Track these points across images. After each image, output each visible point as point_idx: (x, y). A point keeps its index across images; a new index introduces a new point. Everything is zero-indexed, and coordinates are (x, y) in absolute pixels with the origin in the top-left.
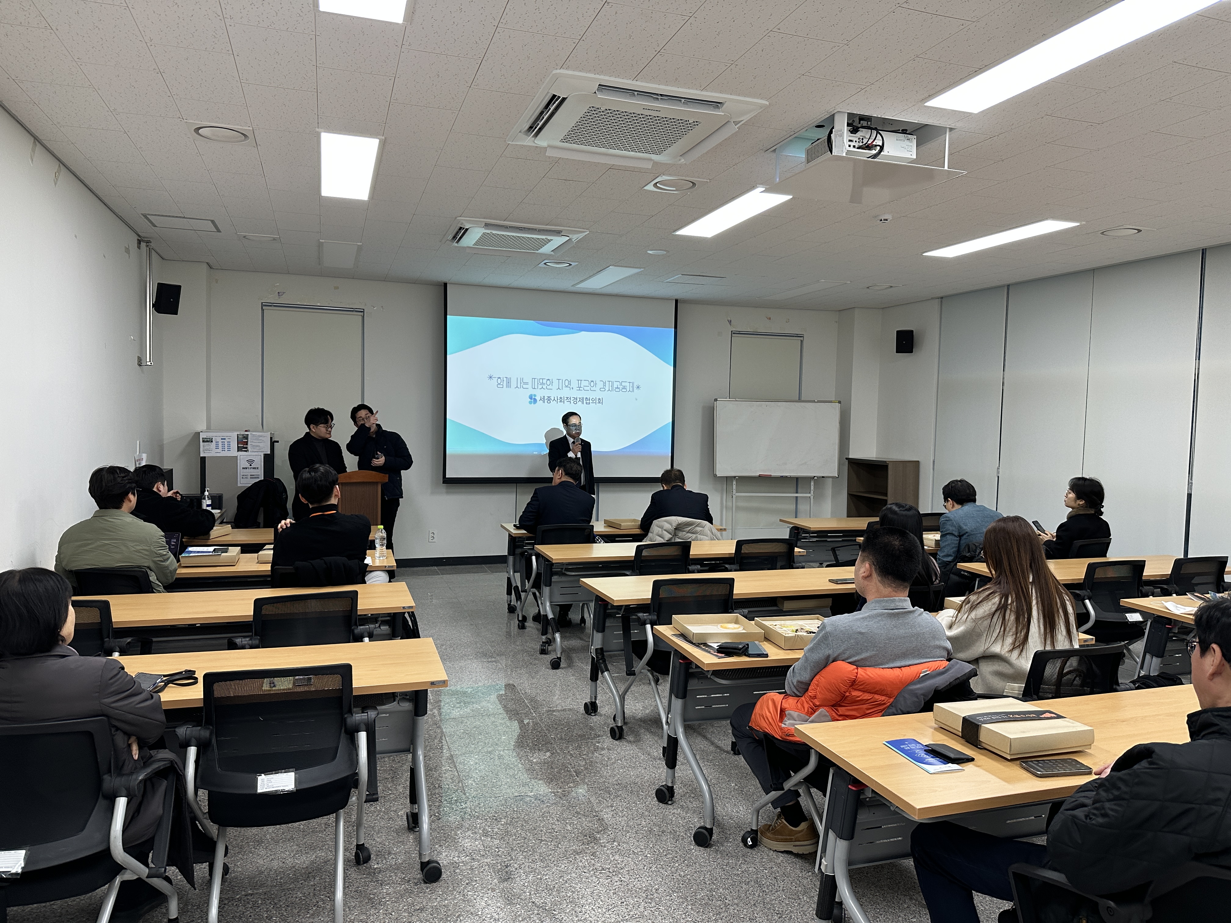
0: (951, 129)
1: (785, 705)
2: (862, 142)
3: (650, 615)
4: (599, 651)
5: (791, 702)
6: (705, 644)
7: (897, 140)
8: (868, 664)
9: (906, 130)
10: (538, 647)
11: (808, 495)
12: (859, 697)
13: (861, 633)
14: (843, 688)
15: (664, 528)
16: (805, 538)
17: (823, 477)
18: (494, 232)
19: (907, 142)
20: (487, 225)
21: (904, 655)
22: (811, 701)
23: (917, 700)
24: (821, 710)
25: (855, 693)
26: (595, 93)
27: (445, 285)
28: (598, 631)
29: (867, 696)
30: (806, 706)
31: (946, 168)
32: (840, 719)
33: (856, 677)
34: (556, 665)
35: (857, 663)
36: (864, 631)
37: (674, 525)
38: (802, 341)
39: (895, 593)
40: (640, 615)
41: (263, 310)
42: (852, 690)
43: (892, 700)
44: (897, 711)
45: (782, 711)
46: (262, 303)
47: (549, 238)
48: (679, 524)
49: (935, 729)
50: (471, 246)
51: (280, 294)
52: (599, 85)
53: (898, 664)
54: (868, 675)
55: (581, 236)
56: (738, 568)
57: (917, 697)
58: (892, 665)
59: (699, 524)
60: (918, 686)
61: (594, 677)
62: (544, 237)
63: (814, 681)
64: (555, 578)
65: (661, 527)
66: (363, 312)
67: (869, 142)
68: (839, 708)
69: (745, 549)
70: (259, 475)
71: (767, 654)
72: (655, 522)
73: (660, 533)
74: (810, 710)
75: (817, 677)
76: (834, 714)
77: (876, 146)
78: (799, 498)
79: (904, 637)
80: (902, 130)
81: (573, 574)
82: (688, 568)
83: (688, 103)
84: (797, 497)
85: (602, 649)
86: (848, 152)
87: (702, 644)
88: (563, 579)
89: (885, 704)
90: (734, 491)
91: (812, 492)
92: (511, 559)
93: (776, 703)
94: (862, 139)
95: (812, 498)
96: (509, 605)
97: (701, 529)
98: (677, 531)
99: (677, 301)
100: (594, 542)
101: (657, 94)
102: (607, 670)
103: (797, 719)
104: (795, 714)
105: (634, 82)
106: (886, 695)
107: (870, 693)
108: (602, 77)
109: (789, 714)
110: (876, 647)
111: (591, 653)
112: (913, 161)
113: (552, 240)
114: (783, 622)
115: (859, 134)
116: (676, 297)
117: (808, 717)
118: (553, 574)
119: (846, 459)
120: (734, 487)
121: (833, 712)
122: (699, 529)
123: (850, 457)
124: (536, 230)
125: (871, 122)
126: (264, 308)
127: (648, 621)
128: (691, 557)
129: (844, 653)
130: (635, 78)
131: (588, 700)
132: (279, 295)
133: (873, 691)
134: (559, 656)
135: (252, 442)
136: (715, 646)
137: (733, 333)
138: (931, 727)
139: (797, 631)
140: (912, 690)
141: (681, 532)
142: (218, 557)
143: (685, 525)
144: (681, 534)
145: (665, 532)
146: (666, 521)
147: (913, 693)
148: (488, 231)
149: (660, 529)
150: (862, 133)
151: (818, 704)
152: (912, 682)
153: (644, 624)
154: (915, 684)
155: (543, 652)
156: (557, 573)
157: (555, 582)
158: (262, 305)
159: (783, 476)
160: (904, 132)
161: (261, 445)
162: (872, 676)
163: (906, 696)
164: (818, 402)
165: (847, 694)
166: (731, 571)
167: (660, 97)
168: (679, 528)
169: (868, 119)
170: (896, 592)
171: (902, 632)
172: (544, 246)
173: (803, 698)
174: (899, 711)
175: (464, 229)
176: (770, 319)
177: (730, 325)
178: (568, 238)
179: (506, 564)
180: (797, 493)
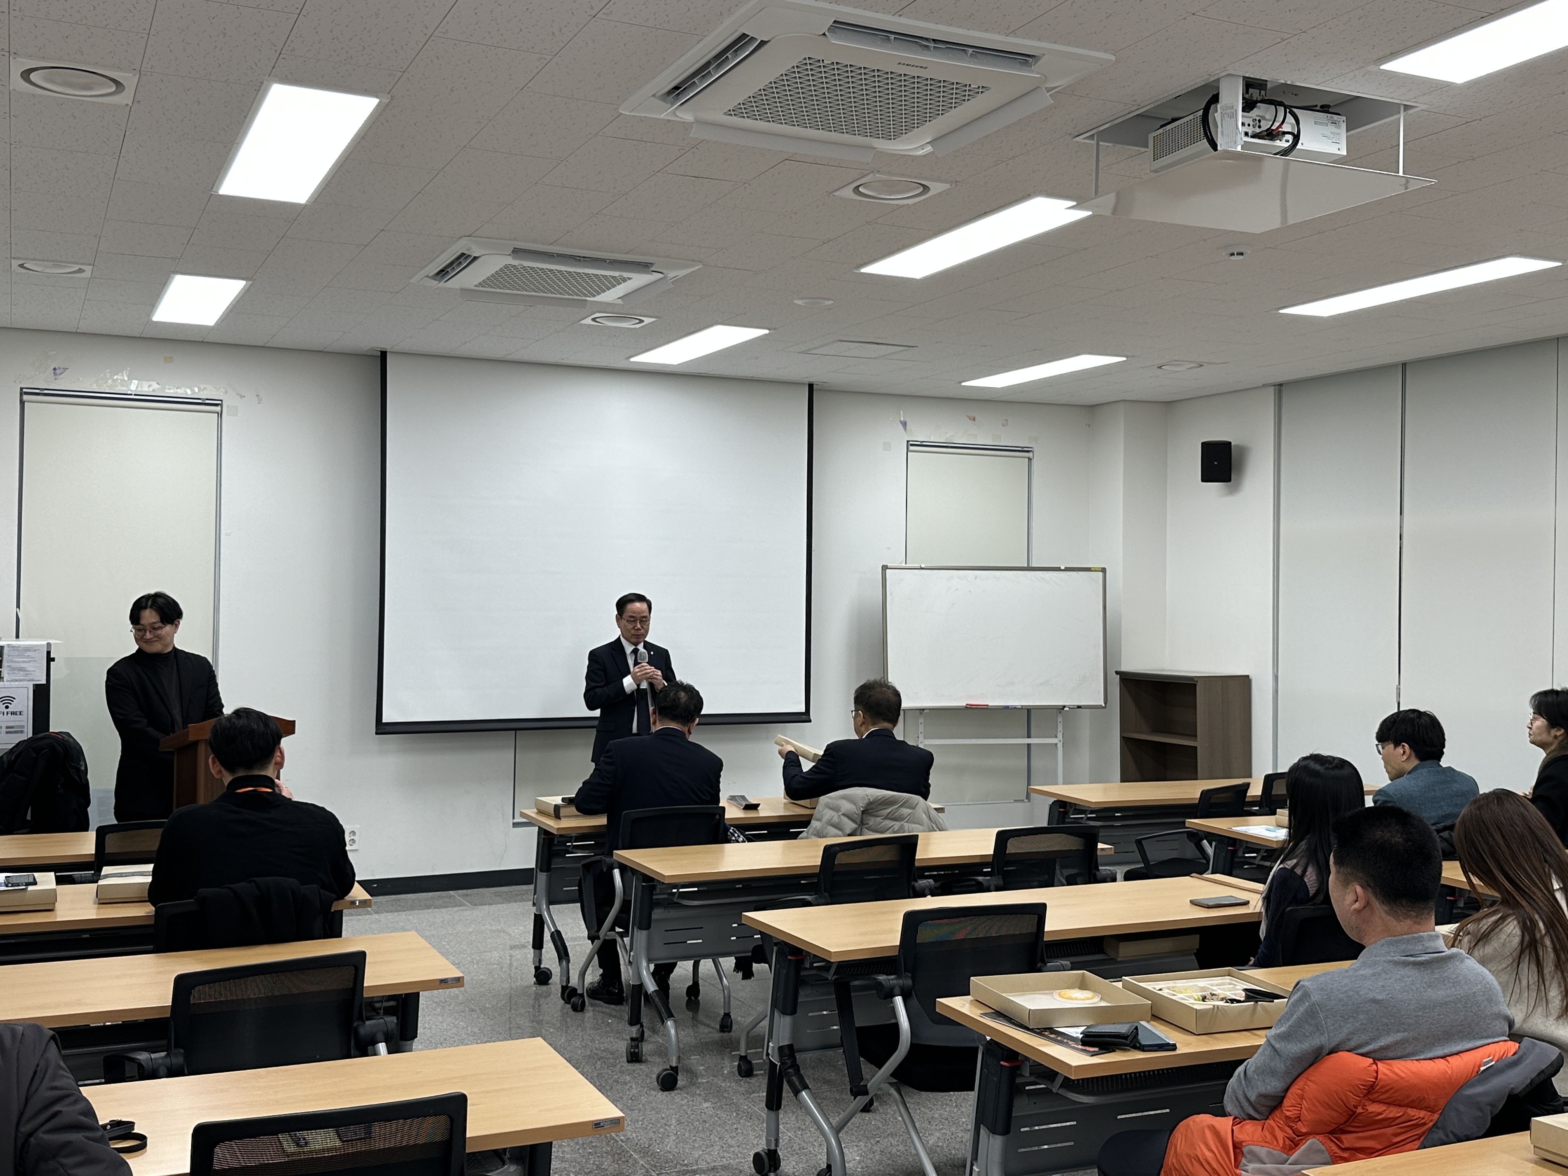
0: (1407, 107)
1: (1240, 1136)
2: (1260, 127)
3: (899, 977)
4: (787, 1051)
5: (1249, 1131)
6: (1051, 1030)
7: (1316, 123)
8: (1391, 1054)
9: (1329, 106)
10: (622, 1046)
11: (1054, 741)
12: (1380, 1114)
13: (1375, 1001)
14: (1353, 1100)
15: (843, 811)
17: (1079, 707)
18: (526, 264)
19: (1332, 128)
20: (518, 252)
21: (1447, 1036)
22: (1291, 1127)
23: (1480, 1114)
24: (1311, 1141)
25: (1374, 1108)
26: (824, 34)
27: (384, 355)
28: (784, 1013)
29: (1394, 1112)
30: (1280, 1135)
31: (1401, 174)
32: (1346, 1155)
33: (1376, 1078)
34: (668, 1082)
35: (1373, 1055)
36: (1380, 997)
37: (862, 804)
38: (1030, 459)
39: (1419, 927)
40: (882, 978)
41: (22, 403)
42: (1367, 1103)
43: (1436, 1116)
44: (1447, 1136)
45: (1237, 1146)
46: (21, 389)
47: (626, 275)
48: (870, 803)
49: (1536, 1163)
50: (472, 287)
51: (58, 372)
52: (835, 22)
53: (1440, 1052)
54: (1396, 1074)
55: (683, 273)
56: (1001, 883)
57: (1481, 1110)
58: (1430, 1055)
59: (905, 803)
60: (1479, 1089)
61: (774, 1103)
62: (616, 274)
63: (1294, 1090)
64: (660, 913)
65: (836, 809)
66: (221, 405)
67: (1273, 128)
68: (1343, 1137)
69: (1013, 847)
70: (23, 727)
71: (1175, 1045)
73: (836, 819)
74: (1288, 1142)
75: (1300, 1083)
76: (1334, 1148)
77: (1284, 133)
78: (1032, 748)
79: (1446, 1003)
80: (1322, 107)
81: (696, 903)
82: (914, 887)
83: (978, 55)
84: (1029, 745)
85: (790, 1046)
86: (1245, 145)
87: (1046, 1029)
88: (673, 913)
89: (1424, 1124)
90: (921, 736)
91: (1060, 735)
92: (542, 878)
93: (1222, 1133)
94: (1259, 121)
95: (1060, 746)
96: (537, 968)
97: (910, 811)
98: (864, 816)
99: (811, 386)
100: (727, 840)
101: (927, 39)
102: (806, 1087)
103: (1266, 1160)
104: (1262, 1151)
105: (896, 19)
106: (1426, 1108)
107: (1400, 1106)
108: (842, 8)
109: (1251, 1152)
110: (1403, 1023)
111: (768, 1054)
112: (1341, 160)
114: (1171, 984)
115: (1255, 113)
116: (811, 380)
117: (1285, 1156)
118: (653, 905)
119: (1117, 673)
120: (921, 729)
121: (1332, 1144)
122: (906, 811)
123: (1124, 668)
124: (604, 260)
125: (1265, 89)
126: (25, 397)
127: (897, 990)
128: (917, 864)
129: (1349, 1040)
130: (899, 13)
131: (761, 1146)
132: (55, 374)
133: (1406, 1101)
134: (674, 1065)
135: (12, 661)
136: (1076, 1032)
137: (909, 444)
138: (1531, 1161)
139: (1204, 999)
140: (1470, 1097)
141: (873, 819)
142: (21, 894)
143: (879, 804)
144: (872, 821)
145: (845, 819)
146: (844, 797)
147: (1472, 1101)
148: (516, 263)
149: (834, 813)
150: (1261, 110)
151: (1304, 1130)
152: (1468, 1082)
153: (891, 995)
154: (1473, 1085)
155: (635, 1057)
156: (659, 904)
157: (657, 920)
158: (22, 394)
159: (1007, 707)
160: (1325, 109)
161: (29, 666)
162: (1403, 1075)
163: (1461, 1108)
164: (1067, 569)
165: (1360, 1110)
166: (988, 890)
167: (932, 45)
168: (869, 810)
169: (1260, 85)
170: (1419, 924)
171: (1439, 994)
172: (609, 289)
173: (1270, 1122)
174: (1451, 1136)
175: (469, 256)
176: (974, 419)
177: (905, 429)
178: (661, 276)
179: (532, 887)
180: (1029, 737)
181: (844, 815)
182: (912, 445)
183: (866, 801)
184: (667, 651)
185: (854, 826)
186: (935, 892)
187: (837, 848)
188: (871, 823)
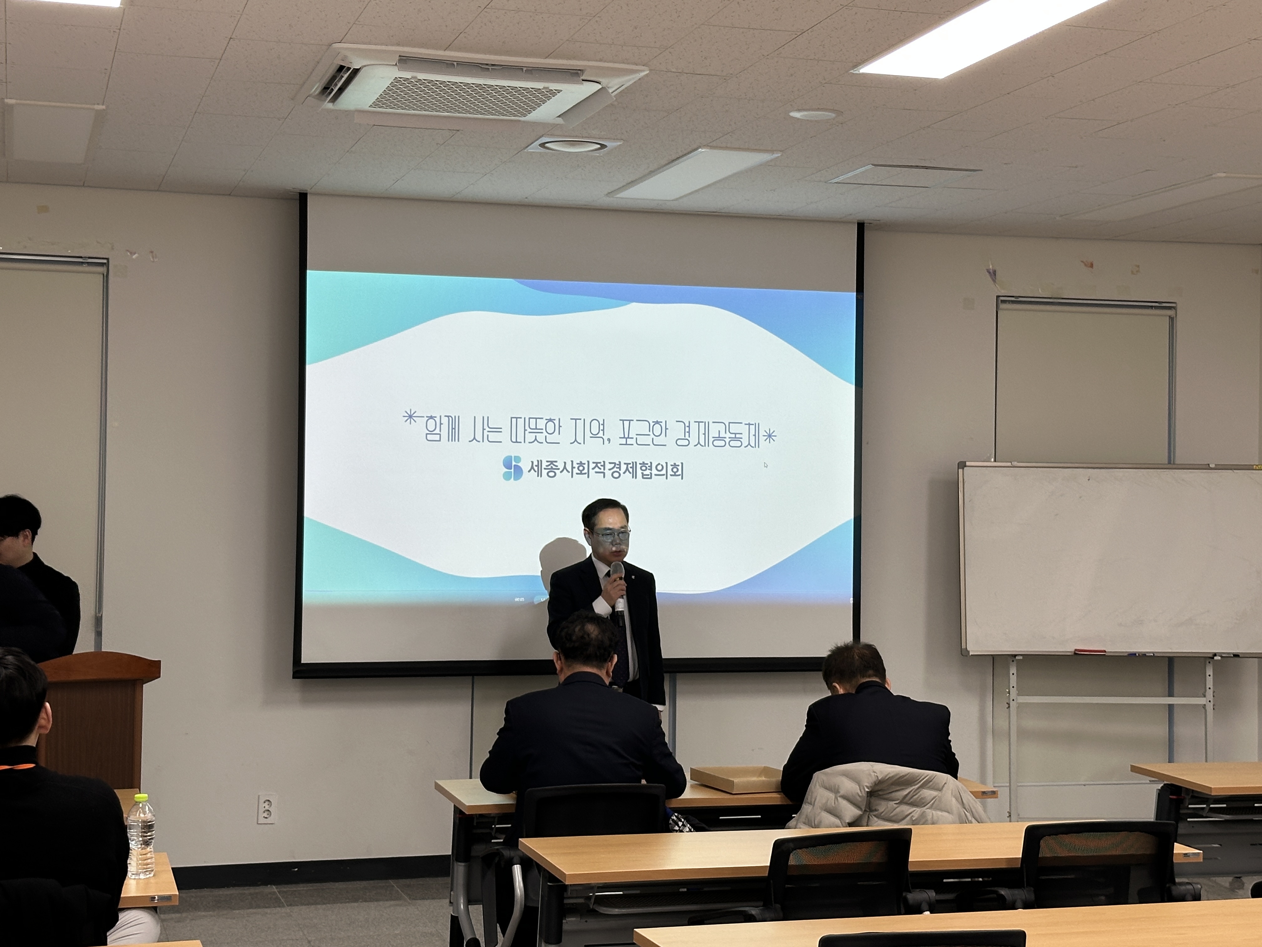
11: (1201, 701)
15: (842, 792)
16: (1196, 813)
17: (1236, 656)
18: (421, 76)
20: (404, 61)
27: (303, 198)
37: (867, 783)
38: (1172, 319)
47: (553, 86)
48: (879, 783)
50: (367, 108)
55: (628, 80)
56: (1032, 897)
59: (928, 782)
62: (540, 85)
64: (570, 923)
65: (834, 790)
66: (107, 265)
72: (819, 777)
73: (831, 803)
78: (1175, 709)
81: (616, 911)
82: (906, 899)
84: (1171, 707)
88: (592, 923)
90: (1014, 692)
91: (1210, 693)
92: (460, 869)
95: (1210, 707)
97: (934, 793)
98: (874, 800)
99: (861, 227)
100: (667, 828)
113: (559, 91)
116: (861, 217)
118: (565, 911)
120: (1013, 680)
122: (927, 793)
124: (520, 68)
128: (911, 868)
137: (1000, 301)
141: (884, 805)
143: (892, 784)
144: (883, 807)
145: (844, 803)
146: (846, 774)
148: (408, 75)
149: (832, 796)
156: (574, 910)
157: (570, 932)
159: (1133, 655)
164: (1218, 468)
166: (1012, 906)
168: (878, 791)
172: (539, 105)
175: (349, 69)
176: (1092, 266)
177: (994, 281)
178: (598, 87)
179: (449, 880)
180: (1171, 694)
181: (844, 797)
182: (1003, 301)
183: (873, 779)
184: (651, 575)
185: (858, 812)
186: (936, 908)
187: (791, 845)
188: (881, 810)
